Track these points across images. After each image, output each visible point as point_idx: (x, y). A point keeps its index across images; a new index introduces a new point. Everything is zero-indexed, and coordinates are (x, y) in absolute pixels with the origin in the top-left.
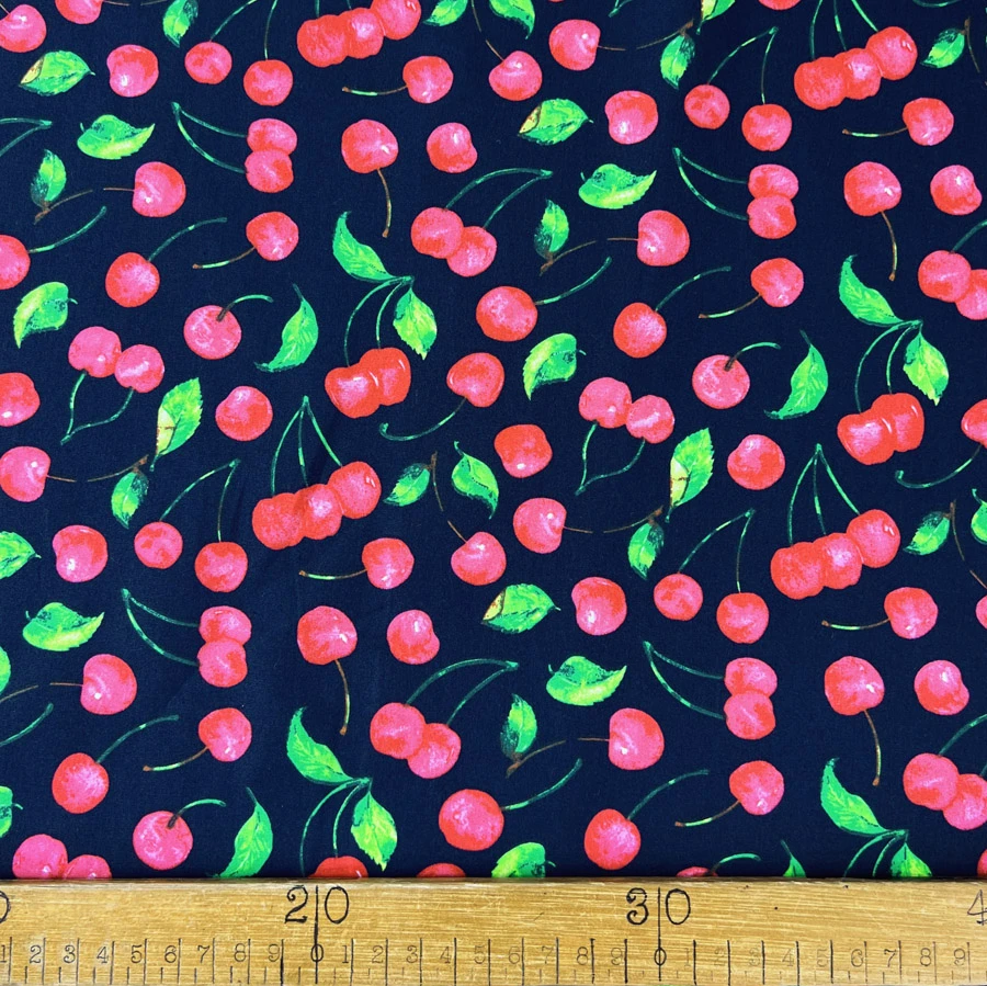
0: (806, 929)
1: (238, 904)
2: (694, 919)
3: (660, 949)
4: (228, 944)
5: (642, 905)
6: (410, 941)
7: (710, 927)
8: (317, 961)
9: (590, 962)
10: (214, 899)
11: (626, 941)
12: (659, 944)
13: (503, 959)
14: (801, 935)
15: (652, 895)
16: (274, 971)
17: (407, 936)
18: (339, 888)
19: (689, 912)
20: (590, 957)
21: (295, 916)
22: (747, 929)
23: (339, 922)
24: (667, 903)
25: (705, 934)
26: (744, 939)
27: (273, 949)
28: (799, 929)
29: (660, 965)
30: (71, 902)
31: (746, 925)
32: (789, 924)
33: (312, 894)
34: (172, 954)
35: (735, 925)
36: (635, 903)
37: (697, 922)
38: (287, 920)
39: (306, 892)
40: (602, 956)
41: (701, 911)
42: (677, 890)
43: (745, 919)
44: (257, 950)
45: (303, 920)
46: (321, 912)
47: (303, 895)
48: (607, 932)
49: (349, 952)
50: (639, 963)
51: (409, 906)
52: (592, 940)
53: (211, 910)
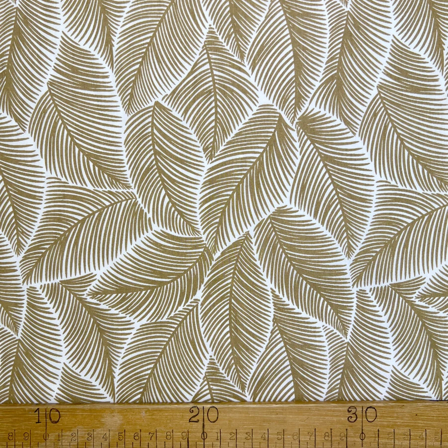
0: (430, 424)
1: (166, 414)
2: (379, 420)
3: (362, 433)
4: (163, 432)
5: (355, 413)
6: (247, 431)
7: (385, 423)
8: (204, 439)
9: (330, 439)
10: (155, 412)
11: (347, 429)
12: (362, 431)
13: (289, 438)
14: (427, 426)
15: (359, 409)
16: (184, 443)
17: (246, 429)
18: (213, 407)
19: (376, 417)
20: (330, 437)
21: (194, 419)
22: (403, 424)
23: (214, 422)
24: (366, 413)
25: (384, 426)
26: (402, 429)
27: (184, 434)
28: (427, 424)
29: (362, 440)
30: (89, 414)
31: (402, 422)
32: (422, 422)
33: (201, 410)
34: (137, 436)
35: (397, 422)
36: (351, 413)
37: (380, 421)
38: (190, 421)
39: (198, 409)
40: (336, 436)
41: (382, 416)
42: (370, 407)
43: (402, 419)
44: (177, 434)
45: (197, 421)
46: (206, 417)
47: (197, 410)
48: (338, 426)
49: (219, 435)
50: (352, 439)
51: (246, 415)
52: (331, 429)
53: (154, 417)
